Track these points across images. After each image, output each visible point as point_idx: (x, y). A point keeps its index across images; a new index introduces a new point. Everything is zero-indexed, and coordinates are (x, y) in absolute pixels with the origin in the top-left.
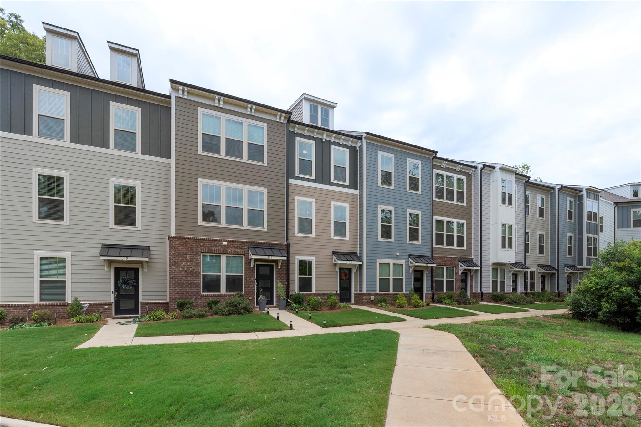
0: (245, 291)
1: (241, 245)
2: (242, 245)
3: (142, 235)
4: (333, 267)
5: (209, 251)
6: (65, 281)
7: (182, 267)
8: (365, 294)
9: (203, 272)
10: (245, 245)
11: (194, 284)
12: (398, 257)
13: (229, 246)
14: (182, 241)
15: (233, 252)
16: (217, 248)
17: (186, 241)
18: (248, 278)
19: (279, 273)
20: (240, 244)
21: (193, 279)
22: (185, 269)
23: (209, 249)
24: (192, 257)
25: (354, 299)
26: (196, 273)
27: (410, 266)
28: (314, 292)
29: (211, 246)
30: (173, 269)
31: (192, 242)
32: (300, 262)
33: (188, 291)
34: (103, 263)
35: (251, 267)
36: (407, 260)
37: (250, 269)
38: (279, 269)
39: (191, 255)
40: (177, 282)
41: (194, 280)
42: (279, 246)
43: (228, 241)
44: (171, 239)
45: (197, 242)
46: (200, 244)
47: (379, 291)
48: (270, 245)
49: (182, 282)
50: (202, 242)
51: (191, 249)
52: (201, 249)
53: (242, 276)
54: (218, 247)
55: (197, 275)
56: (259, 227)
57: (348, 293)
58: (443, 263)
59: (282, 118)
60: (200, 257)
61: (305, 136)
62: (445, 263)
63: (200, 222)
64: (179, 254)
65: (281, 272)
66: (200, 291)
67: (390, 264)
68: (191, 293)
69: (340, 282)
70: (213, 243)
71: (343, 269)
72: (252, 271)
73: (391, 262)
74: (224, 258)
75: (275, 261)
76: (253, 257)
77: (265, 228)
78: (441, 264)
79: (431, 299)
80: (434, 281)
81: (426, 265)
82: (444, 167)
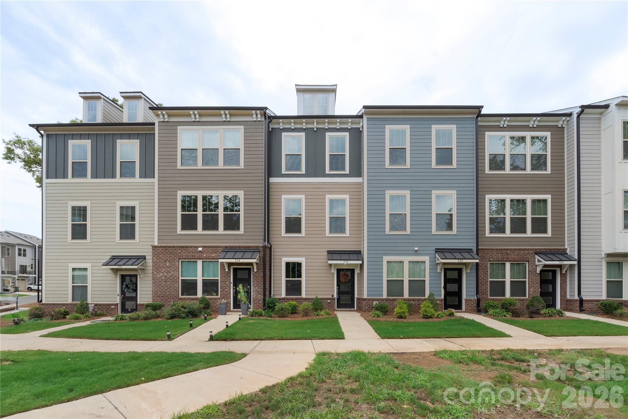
0: (220, 295)
1: (216, 249)
3: (140, 247)
4: (328, 268)
5: (186, 257)
6: (87, 286)
7: (162, 273)
8: (365, 300)
9: (181, 277)
10: (219, 249)
11: (173, 288)
12: (416, 253)
13: (204, 251)
14: (163, 249)
15: (208, 257)
16: (193, 254)
17: (166, 249)
18: (223, 281)
19: (256, 276)
20: (215, 248)
21: (172, 283)
22: (165, 275)
23: (186, 255)
24: (171, 263)
25: (357, 305)
26: (174, 278)
27: (437, 264)
28: (304, 295)
29: (188, 253)
30: (155, 275)
31: (171, 249)
32: (288, 264)
33: (168, 295)
34: (110, 271)
35: (225, 271)
36: (433, 256)
37: (225, 273)
38: (256, 272)
39: (170, 261)
40: (158, 286)
41: (173, 285)
42: (255, 248)
43: (203, 247)
44: (154, 248)
45: (175, 249)
46: (178, 251)
47: (387, 296)
48: (246, 248)
49: (162, 286)
50: (179, 249)
51: (170, 256)
52: (179, 256)
53: (218, 280)
54: (194, 253)
55: (175, 280)
56: (235, 230)
57: (350, 297)
58: (503, 258)
59: (259, 116)
60: (179, 263)
61: (293, 129)
62: (507, 258)
63: (179, 231)
64: (160, 261)
65: (258, 275)
66: (179, 295)
67: (403, 262)
68: (170, 296)
69: (338, 285)
70: (189, 249)
71: (343, 270)
72: (227, 275)
73: (406, 259)
74: (200, 263)
75: (251, 264)
76: (220, 261)
77: (242, 231)
78: (500, 259)
79: (474, 306)
80: (485, 283)
81: (459, 260)
82: (505, 126)
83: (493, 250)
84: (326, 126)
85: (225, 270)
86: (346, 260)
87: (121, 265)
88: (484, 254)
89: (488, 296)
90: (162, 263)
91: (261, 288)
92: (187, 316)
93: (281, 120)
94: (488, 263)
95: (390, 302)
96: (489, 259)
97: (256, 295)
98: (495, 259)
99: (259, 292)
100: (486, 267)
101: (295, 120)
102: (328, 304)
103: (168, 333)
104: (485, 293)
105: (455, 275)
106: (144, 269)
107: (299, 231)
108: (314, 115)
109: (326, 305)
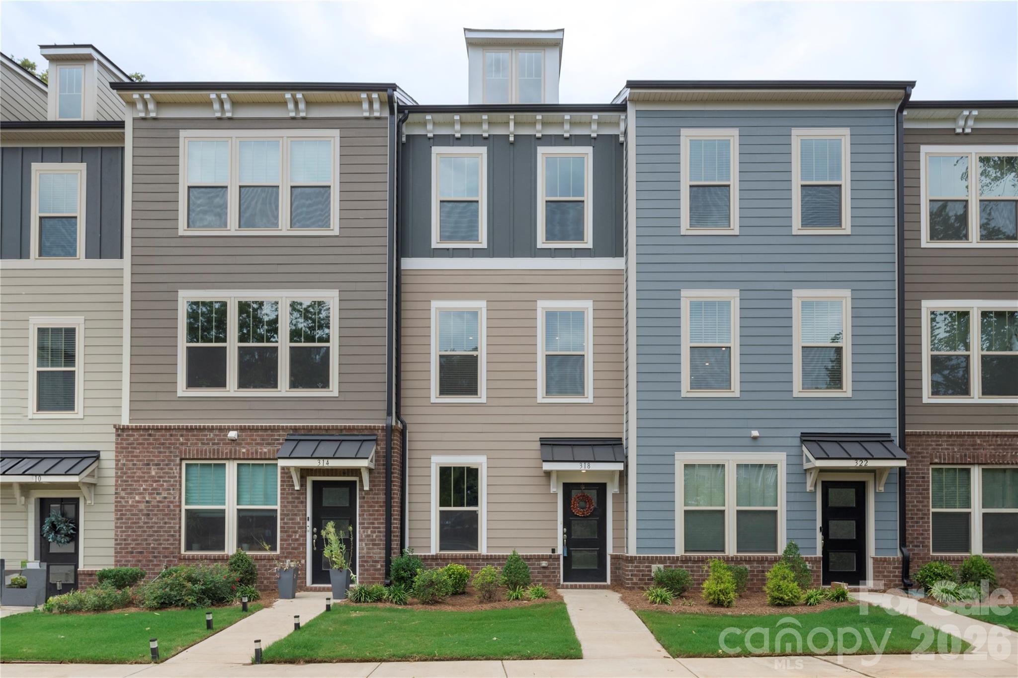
0: (281, 548)
1: (272, 435)
3: (87, 429)
4: (543, 481)
5: (197, 453)
7: (140, 494)
8: (631, 560)
9: (187, 503)
10: (279, 435)
11: (166, 531)
12: (755, 444)
13: (243, 440)
14: (141, 435)
15: (252, 453)
16: (216, 447)
17: (150, 435)
18: (288, 515)
19: (367, 502)
20: (269, 432)
21: (163, 519)
22: (147, 499)
23: (197, 450)
24: (162, 469)
25: (612, 572)
26: (169, 506)
27: (806, 470)
28: (483, 549)
29: (203, 444)
30: (123, 498)
31: (162, 436)
32: (445, 472)
33: (153, 548)
35: (294, 489)
36: (795, 451)
37: (292, 494)
38: (367, 493)
39: (159, 465)
40: (130, 527)
41: (166, 523)
42: (366, 432)
43: (241, 429)
44: (120, 432)
45: (171, 435)
46: (179, 440)
47: (686, 551)
48: (344, 432)
49: (140, 527)
50: (182, 436)
51: (160, 452)
52: (181, 452)
53: (276, 510)
54: (218, 444)
55: (171, 510)
56: (318, 387)
57: (596, 553)
58: (965, 455)
59: (376, 106)
60: (181, 469)
61: (458, 139)
62: (974, 457)
63: (182, 389)
64: (134, 465)
65: (374, 498)
66: (180, 548)
67: (723, 466)
68: (159, 553)
69: (567, 524)
70: (206, 435)
71: (578, 485)
72: (298, 498)
73: (731, 459)
74: (231, 468)
75: (356, 472)
76: (281, 463)
77: (334, 389)
78: (957, 459)
79: (896, 576)
80: (922, 518)
81: (859, 462)
82: (968, 131)
83: (939, 435)
84: (537, 131)
85: (293, 485)
86: (585, 461)
87: (40, 475)
88: (919, 445)
89: (929, 550)
90: (140, 469)
91: (379, 532)
92: (200, 600)
93: (429, 117)
94: (928, 470)
95: (693, 567)
96: (932, 459)
97: (369, 549)
98: (944, 459)
99: (375, 540)
100: (923, 478)
102: (542, 570)
103: (154, 645)
104: (921, 542)
105: (848, 498)
106: (95, 485)
107: (472, 390)
108: (510, 103)
109: (539, 573)
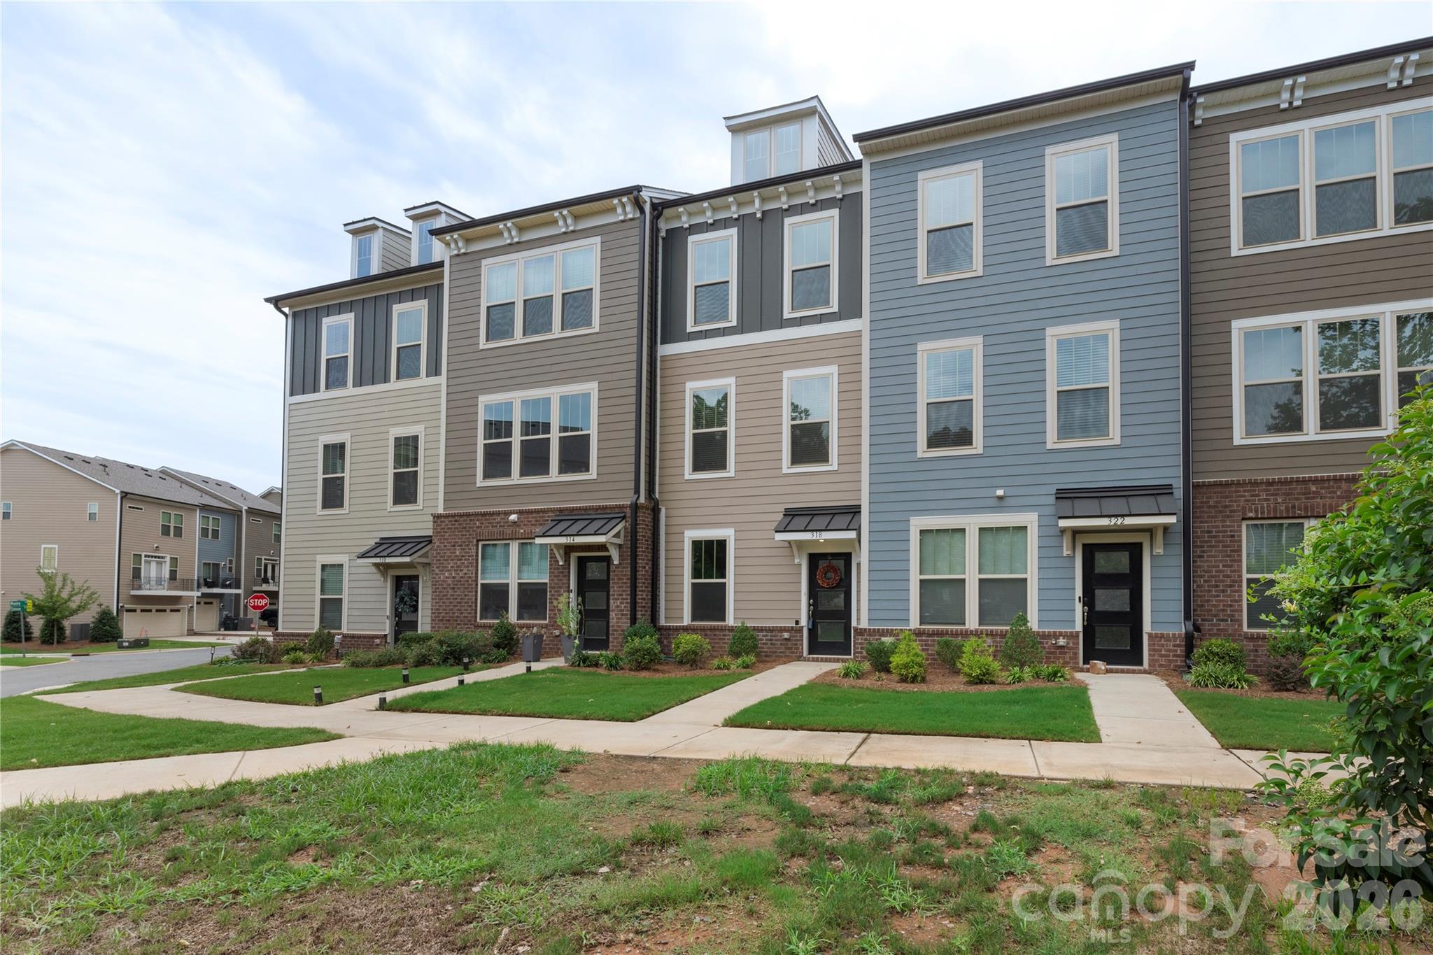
0: (550, 618)
2: (544, 517)
3: (421, 518)
4: (786, 552)
5: (490, 535)
6: (341, 599)
7: (449, 571)
8: (861, 632)
9: (482, 578)
10: (549, 517)
11: (466, 603)
12: (1001, 504)
13: (522, 522)
14: (451, 521)
15: (528, 533)
16: (502, 529)
17: (456, 521)
18: (556, 587)
19: (618, 575)
20: (541, 515)
21: (465, 592)
22: (453, 575)
23: (490, 532)
24: (464, 549)
26: (468, 581)
27: (1061, 532)
28: (731, 620)
29: (493, 526)
30: (437, 574)
31: (464, 521)
32: (697, 545)
33: (457, 617)
34: (374, 570)
35: (559, 565)
36: (1048, 510)
37: (558, 569)
38: (617, 566)
39: (462, 546)
40: (442, 599)
41: (466, 595)
42: (617, 510)
43: (520, 512)
44: (438, 519)
45: (471, 520)
46: (476, 524)
47: (921, 623)
48: (599, 512)
49: (448, 599)
50: (478, 520)
51: (463, 535)
52: (476, 534)
53: (546, 584)
54: (504, 526)
55: (471, 584)
56: (582, 472)
57: (843, 626)
58: (1294, 507)
59: (628, 208)
60: (477, 549)
61: (711, 224)
62: (1306, 508)
63: (480, 482)
64: (445, 546)
65: (622, 571)
66: (476, 617)
67: (963, 530)
68: (461, 621)
69: (812, 593)
70: (495, 519)
71: (824, 556)
72: (563, 572)
73: (972, 523)
74: (514, 547)
75: (603, 547)
76: (538, 541)
77: (593, 474)
78: (1281, 511)
79: (1178, 656)
80: (1230, 586)
81: (1114, 520)
82: (1297, 103)
83: (1256, 483)
84: (784, 203)
85: (558, 561)
86: (817, 531)
87: (385, 557)
88: (1227, 497)
89: (1241, 625)
90: (449, 550)
91: (627, 603)
92: (445, 660)
93: (681, 209)
94: (1240, 526)
95: (927, 641)
96: (1244, 513)
97: (618, 619)
98: (1263, 513)
99: (623, 610)
100: (1233, 536)
101: (712, 201)
102: (784, 642)
104: (1229, 615)
105: (1121, 562)
106: (429, 564)
107: (722, 466)
108: (768, 177)
109: (781, 644)
